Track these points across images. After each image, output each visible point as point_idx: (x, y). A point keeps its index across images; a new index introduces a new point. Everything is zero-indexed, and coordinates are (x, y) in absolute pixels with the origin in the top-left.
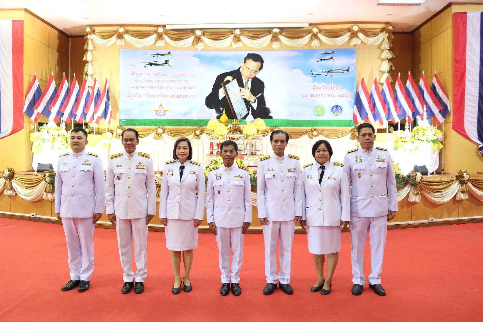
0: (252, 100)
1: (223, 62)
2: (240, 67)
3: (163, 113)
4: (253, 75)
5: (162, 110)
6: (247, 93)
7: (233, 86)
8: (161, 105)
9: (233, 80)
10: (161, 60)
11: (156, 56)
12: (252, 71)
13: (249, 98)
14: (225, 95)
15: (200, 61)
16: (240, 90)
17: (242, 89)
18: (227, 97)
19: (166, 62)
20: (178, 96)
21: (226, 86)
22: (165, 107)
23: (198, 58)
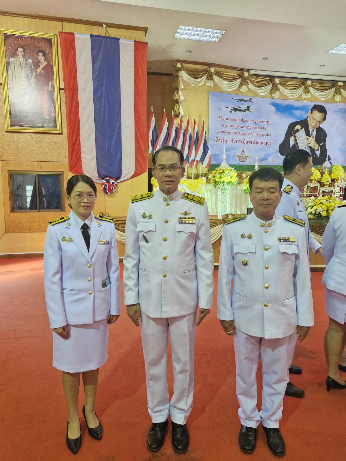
0: (316, 149)
1: (294, 112)
2: (308, 117)
3: (244, 159)
4: (318, 125)
5: (244, 156)
6: (312, 142)
7: (301, 134)
8: (243, 151)
9: (301, 129)
10: (244, 106)
11: (240, 101)
12: (317, 121)
13: (314, 146)
14: (294, 143)
15: (275, 109)
16: (307, 138)
17: (308, 137)
18: (296, 144)
19: (248, 108)
20: (257, 143)
21: (296, 134)
22: (247, 154)
23: (274, 107)
